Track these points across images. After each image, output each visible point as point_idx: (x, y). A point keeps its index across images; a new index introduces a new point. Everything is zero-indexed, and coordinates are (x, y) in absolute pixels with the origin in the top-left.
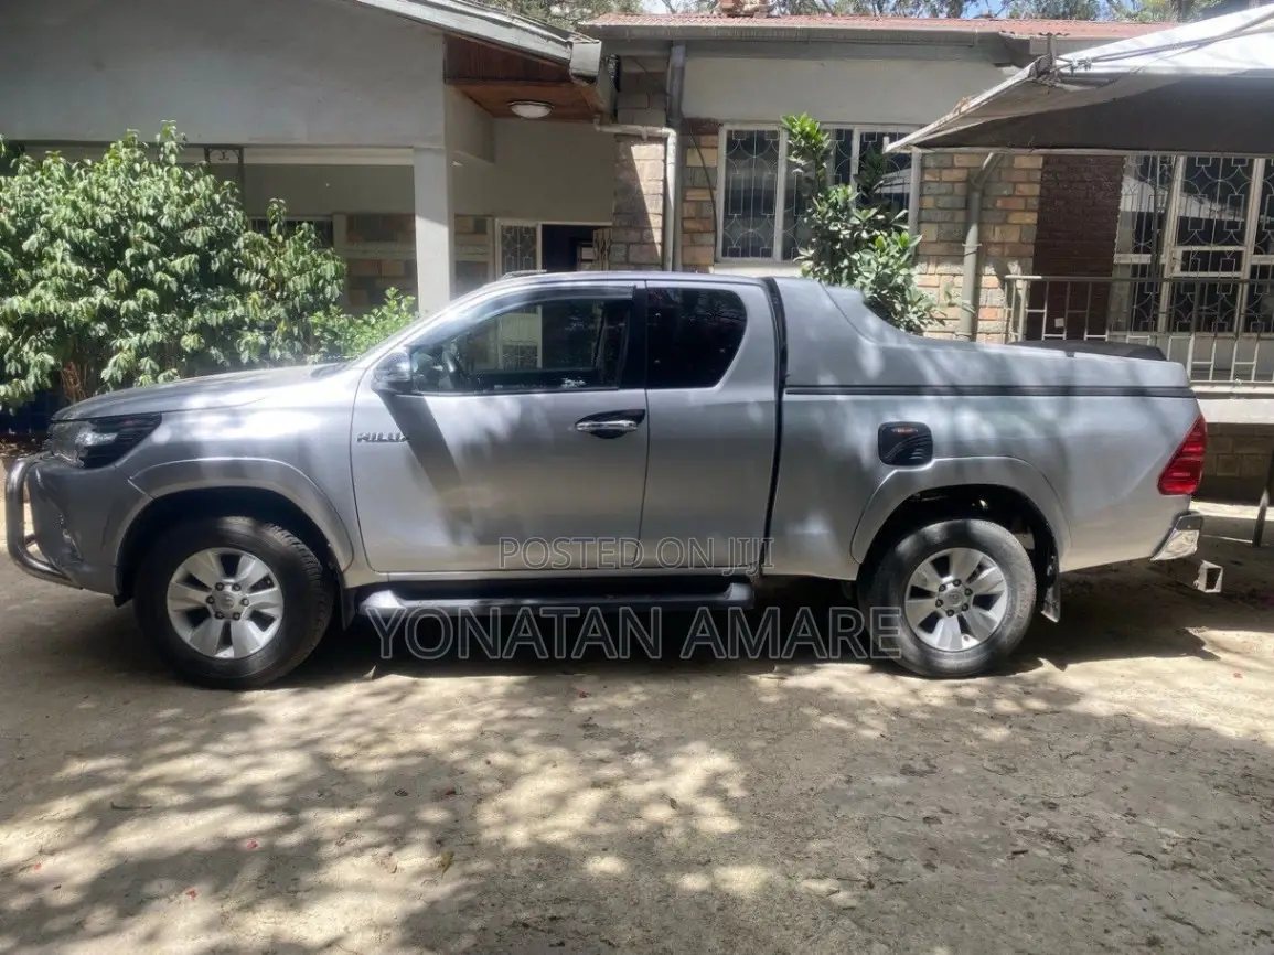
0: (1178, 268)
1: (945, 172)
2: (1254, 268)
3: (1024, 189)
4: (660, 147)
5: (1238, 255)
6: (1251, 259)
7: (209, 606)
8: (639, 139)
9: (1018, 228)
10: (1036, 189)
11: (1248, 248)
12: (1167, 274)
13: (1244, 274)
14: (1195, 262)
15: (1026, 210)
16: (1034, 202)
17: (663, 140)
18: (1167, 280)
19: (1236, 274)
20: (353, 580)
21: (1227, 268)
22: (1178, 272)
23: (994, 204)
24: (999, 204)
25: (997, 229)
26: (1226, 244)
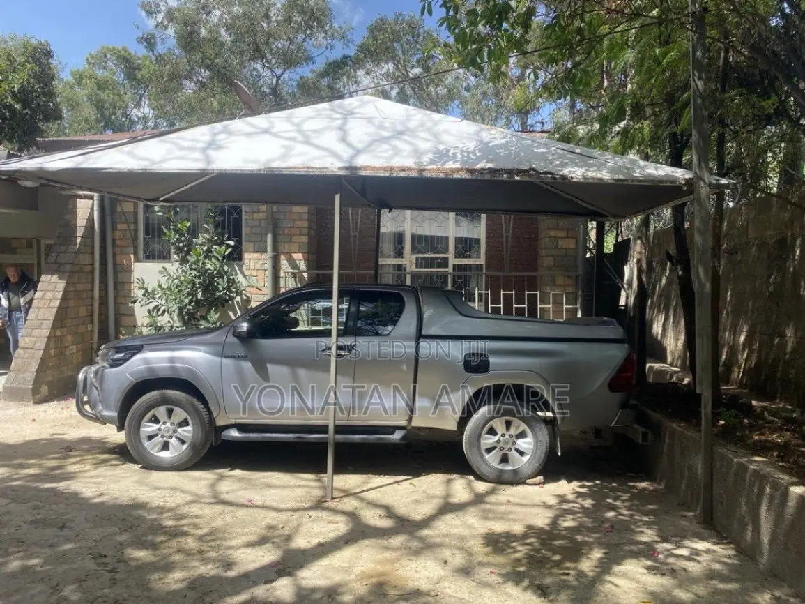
0: (414, 266)
1: (255, 214)
2: (454, 266)
3: (299, 223)
4: (91, 202)
5: (446, 259)
6: (453, 261)
7: (165, 439)
8: (80, 197)
9: (298, 244)
10: (306, 224)
11: (451, 255)
12: (408, 270)
13: (450, 269)
14: (421, 263)
15: (301, 235)
16: (305, 231)
17: (91, 198)
18: (409, 273)
19: (446, 269)
20: (220, 422)
21: (439, 266)
22: (414, 268)
23: (284, 231)
24: (286, 231)
25: (286, 245)
26: (437, 253)
